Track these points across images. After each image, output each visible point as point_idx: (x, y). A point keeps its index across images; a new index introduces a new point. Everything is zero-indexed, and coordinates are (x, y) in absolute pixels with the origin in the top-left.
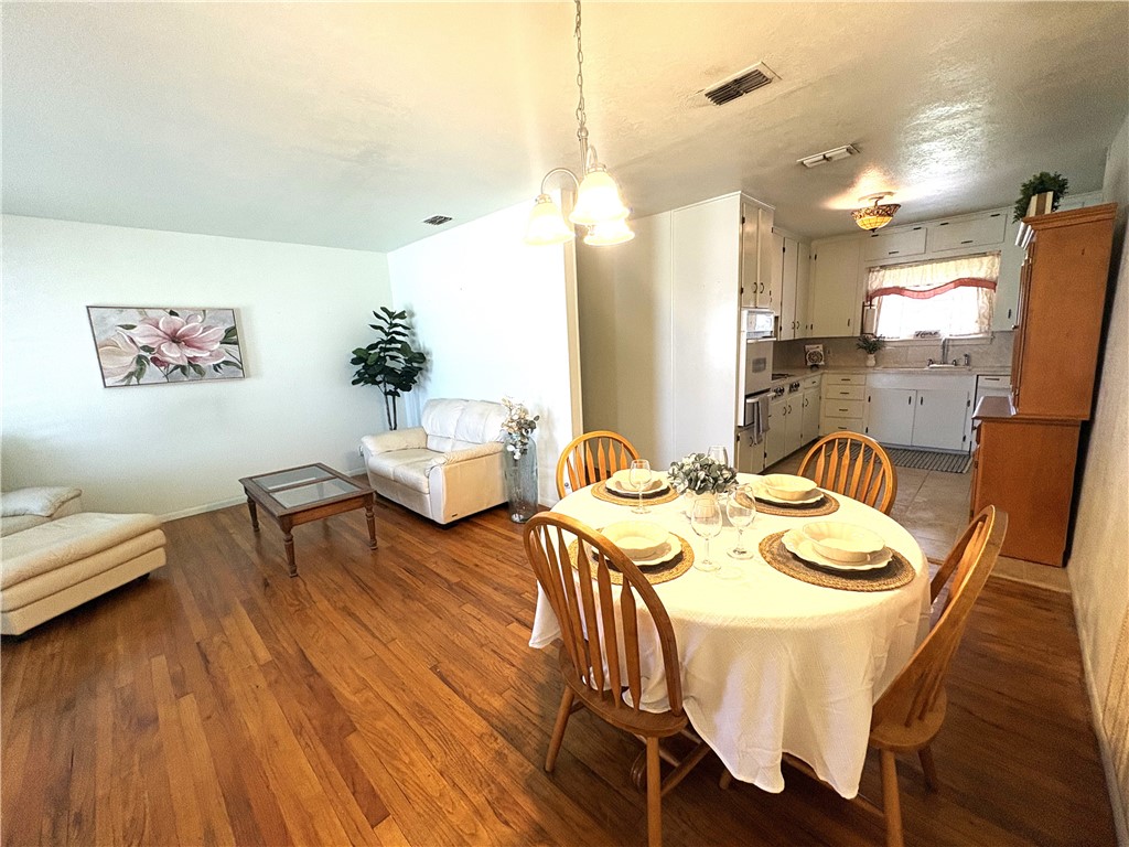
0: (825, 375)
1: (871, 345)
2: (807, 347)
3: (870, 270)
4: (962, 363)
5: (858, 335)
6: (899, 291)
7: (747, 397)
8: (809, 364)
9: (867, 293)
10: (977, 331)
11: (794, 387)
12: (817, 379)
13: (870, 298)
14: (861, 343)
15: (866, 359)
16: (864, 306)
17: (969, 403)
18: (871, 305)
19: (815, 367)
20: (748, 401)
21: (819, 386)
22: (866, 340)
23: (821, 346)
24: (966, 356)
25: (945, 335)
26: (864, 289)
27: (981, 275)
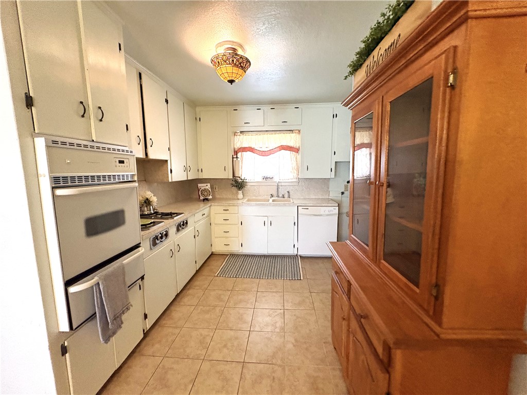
0: (212, 207)
1: (239, 185)
2: (199, 185)
3: (235, 134)
4: (286, 196)
5: (232, 177)
6: (251, 150)
7: (68, 283)
8: (202, 198)
9: (234, 149)
10: (292, 177)
11: (182, 226)
12: (206, 211)
13: (236, 153)
14: (234, 183)
15: (237, 194)
16: (233, 158)
17: (295, 223)
18: (237, 158)
19: (206, 200)
20: (73, 289)
21: (209, 216)
22: (236, 181)
23: (209, 185)
24: (288, 192)
25: (276, 179)
26: (232, 147)
27: (291, 144)
